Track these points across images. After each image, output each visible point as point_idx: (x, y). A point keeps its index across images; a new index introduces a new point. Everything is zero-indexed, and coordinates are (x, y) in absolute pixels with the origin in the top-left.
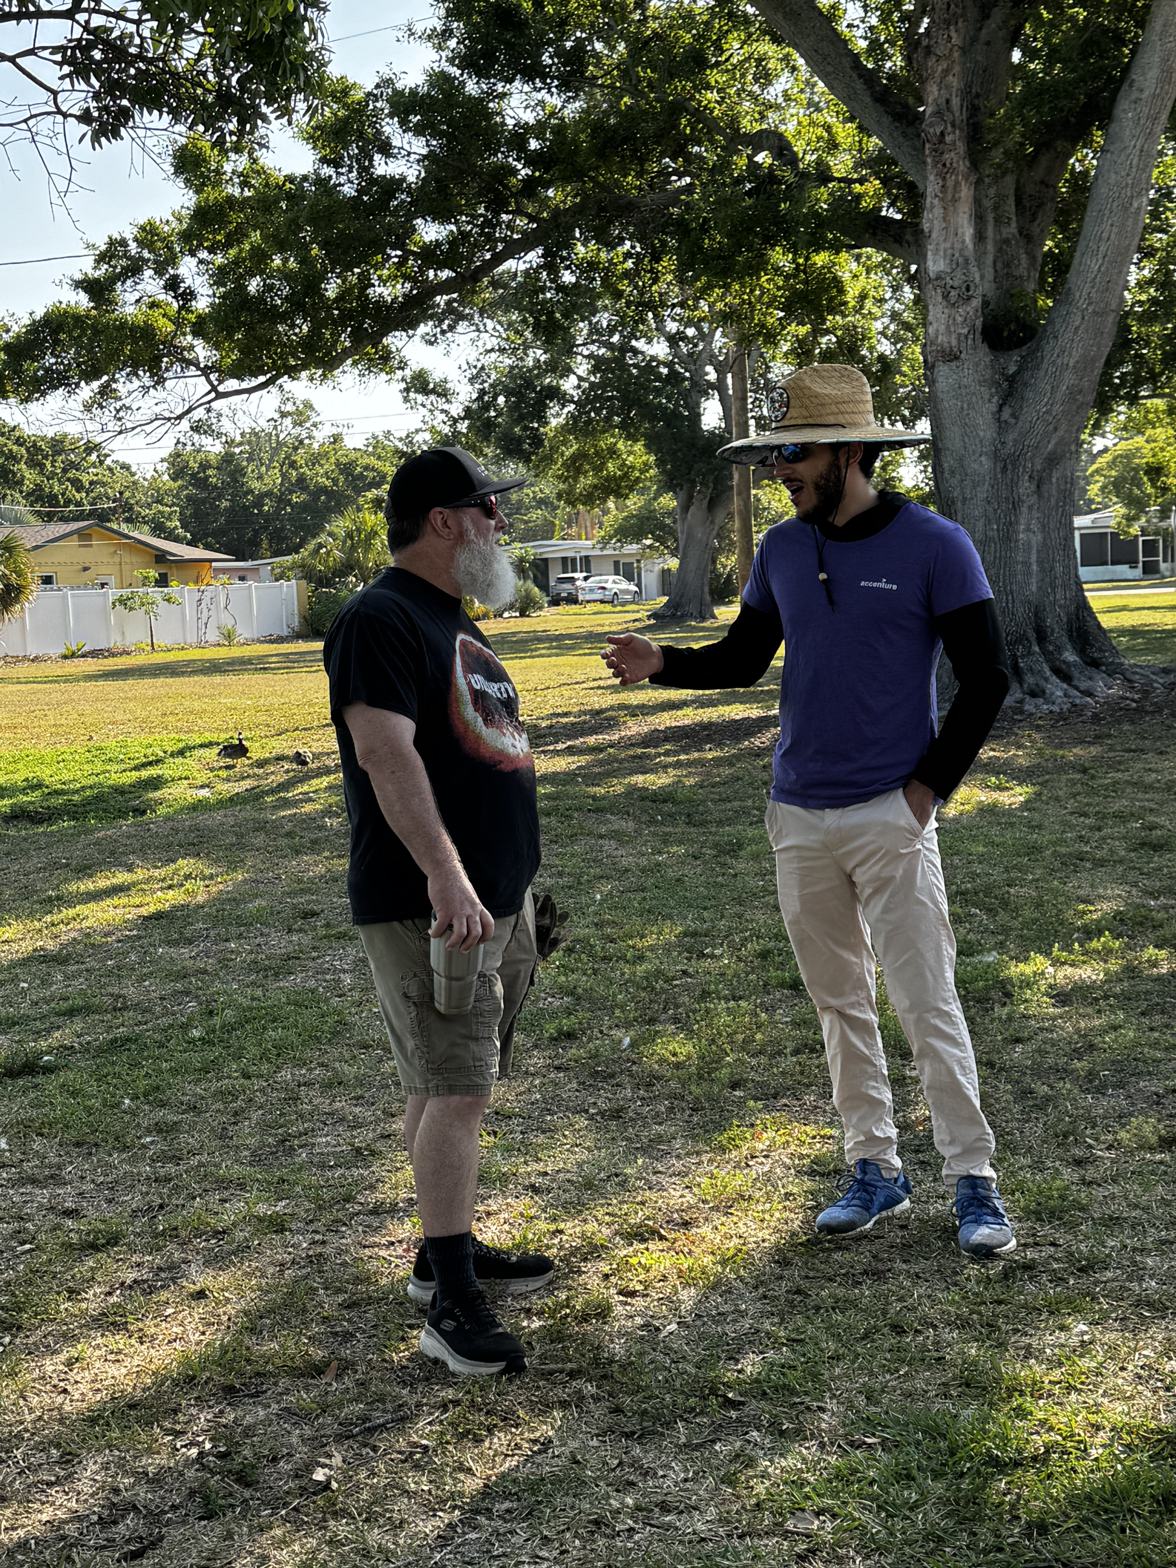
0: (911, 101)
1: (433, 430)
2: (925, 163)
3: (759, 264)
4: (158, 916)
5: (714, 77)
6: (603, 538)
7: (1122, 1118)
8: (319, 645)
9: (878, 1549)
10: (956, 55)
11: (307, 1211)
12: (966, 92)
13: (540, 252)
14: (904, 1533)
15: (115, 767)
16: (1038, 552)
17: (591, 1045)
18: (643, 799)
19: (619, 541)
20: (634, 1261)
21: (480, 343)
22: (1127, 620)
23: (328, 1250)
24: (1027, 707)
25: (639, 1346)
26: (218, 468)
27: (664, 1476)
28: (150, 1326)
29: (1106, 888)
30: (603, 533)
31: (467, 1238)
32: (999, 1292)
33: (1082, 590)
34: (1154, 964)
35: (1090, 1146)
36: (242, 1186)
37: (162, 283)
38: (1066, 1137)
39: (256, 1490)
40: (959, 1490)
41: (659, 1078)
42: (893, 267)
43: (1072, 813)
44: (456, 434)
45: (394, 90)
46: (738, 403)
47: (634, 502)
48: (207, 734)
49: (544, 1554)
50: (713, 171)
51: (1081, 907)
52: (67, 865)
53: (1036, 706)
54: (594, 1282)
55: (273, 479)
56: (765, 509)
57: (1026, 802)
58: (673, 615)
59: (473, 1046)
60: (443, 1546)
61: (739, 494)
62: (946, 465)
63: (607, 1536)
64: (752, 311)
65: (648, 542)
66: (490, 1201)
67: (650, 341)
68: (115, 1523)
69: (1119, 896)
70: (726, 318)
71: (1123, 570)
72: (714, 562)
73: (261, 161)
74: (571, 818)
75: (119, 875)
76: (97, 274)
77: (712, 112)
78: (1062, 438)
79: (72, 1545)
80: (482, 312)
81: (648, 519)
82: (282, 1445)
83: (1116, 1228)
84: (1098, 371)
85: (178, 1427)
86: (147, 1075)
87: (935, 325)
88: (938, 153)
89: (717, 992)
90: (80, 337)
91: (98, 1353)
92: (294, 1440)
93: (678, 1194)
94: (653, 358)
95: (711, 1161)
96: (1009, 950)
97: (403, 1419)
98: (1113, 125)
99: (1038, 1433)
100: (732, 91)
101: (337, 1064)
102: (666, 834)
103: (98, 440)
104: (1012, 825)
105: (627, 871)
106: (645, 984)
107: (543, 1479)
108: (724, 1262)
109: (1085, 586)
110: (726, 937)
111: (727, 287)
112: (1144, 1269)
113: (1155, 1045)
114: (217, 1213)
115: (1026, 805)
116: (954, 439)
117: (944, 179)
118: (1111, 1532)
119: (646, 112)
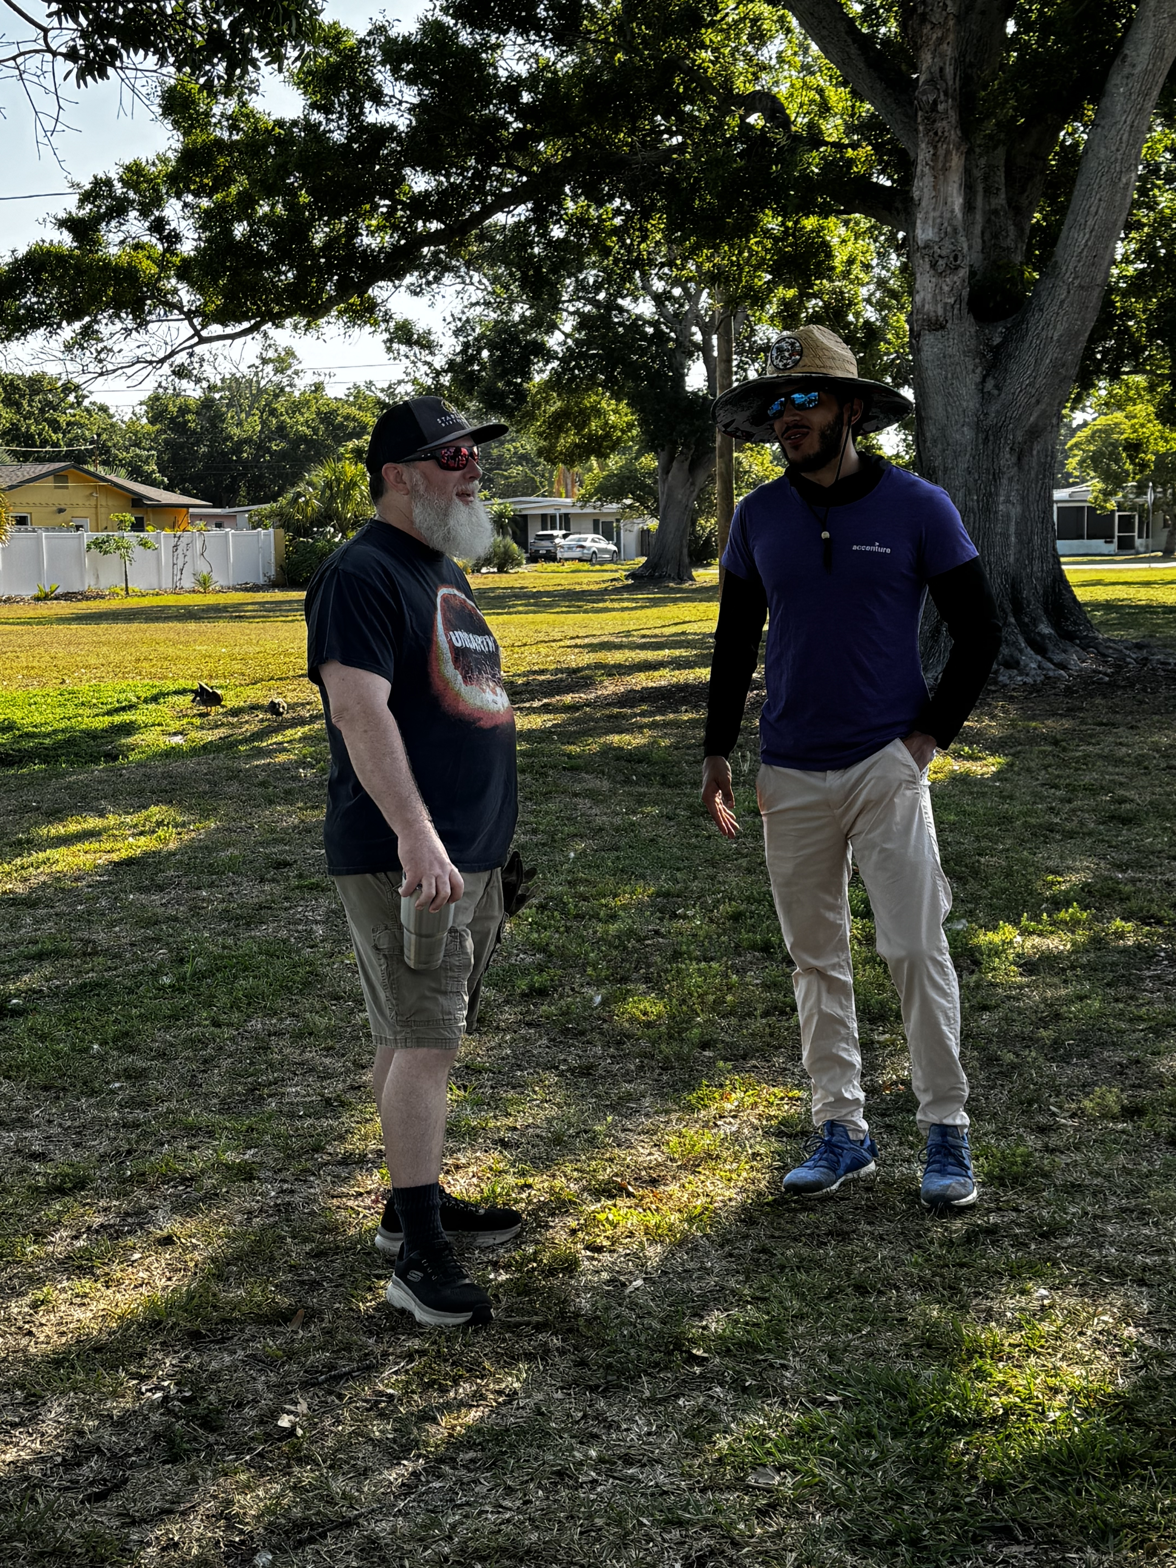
0: (904, 67)
1: (415, 381)
2: (916, 131)
3: (749, 226)
4: (129, 862)
5: (709, 36)
6: (583, 496)
7: (1086, 1087)
8: (302, 595)
9: (837, 1505)
10: (951, 23)
11: (276, 1160)
12: (959, 61)
13: (530, 205)
14: (864, 1490)
15: (88, 711)
16: (1017, 523)
17: (562, 1002)
18: (618, 758)
19: (599, 499)
20: (601, 1217)
21: (466, 297)
22: (1101, 594)
23: (297, 1199)
24: (1001, 678)
25: (604, 1301)
26: (197, 413)
27: (627, 1430)
28: (116, 1270)
29: (1074, 860)
30: (583, 491)
31: (435, 1189)
32: (961, 1254)
33: (1059, 563)
34: (1121, 935)
35: (1054, 1114)
36: (211, 1134)
37: (147, 224)
38: (1030, 1104)
39: (221, 1435)
40: (918, 1449)
41: (629, 1037)
42: (881, 234)
43: (1043, 785)
44: (439, 387)
45: (387, 38)
46: (723, 365)
47: (615, 462)
48: (181, 681)
49: (507, 1503)
50: (704, 131)
51: (1050, 878)
52: (38, 809)
53: (1010, 677)
54: (561, 1236)
55: (253, 425)
56: (746, 472)
57: (999, 772)
58: (651, 577)
59: (441, 999)
60: (406, 1495)
61: (721, 457)
62: (928, 434)
63: (569, 1487)
64: (740, 274)
65: (628, 502)
66: (459, 1155)
67: (636, 299)
68: (79, 1465)
69: (1088, 868)
70: (713, 279)
71: (1098, 544)
72: (694, 523)
73: (251, 105)
74: (546, 775)
75: (91, 820)
76: (82, 213)
77: (706, 71)
78: (1044, 412)
79: (35, 1486)
80: (468, 264)
81: (628, 478)
82: (247, 1391)
83: (1077, 1195)
84: (1082, 345)
85: (143, 1371)
86: (116, 1021)
87: (922, 294)
88: (930, 121)
89: (689, 953)
90: (62, 276)
91: (63, 1296)
92: (260, 1387)
93: (647, 1152)
94: (639, 317)
95: (679, 1120)
96: (978, 918)
97: (369, 1368)
98: (1105, 100)
99: (996, 1394)
100: (727, 51)
101: (308, 1015)
102: (641, 794)
103: (76, 381)
104: (984, 794)
105: (601, 829)
106: (617, 942)
107: (507, 1430)
108: (690, 1220)
109: (1063, 559)
110: (699, 898)
111: (716, 248)
112: (1105, 1236)
113: (1120, 1016)
114: (185, 1160)
115: (998, 776)
116: (937, 407)
117: (935, 147)
118: (1067, 1494)
119: (639, 69)
